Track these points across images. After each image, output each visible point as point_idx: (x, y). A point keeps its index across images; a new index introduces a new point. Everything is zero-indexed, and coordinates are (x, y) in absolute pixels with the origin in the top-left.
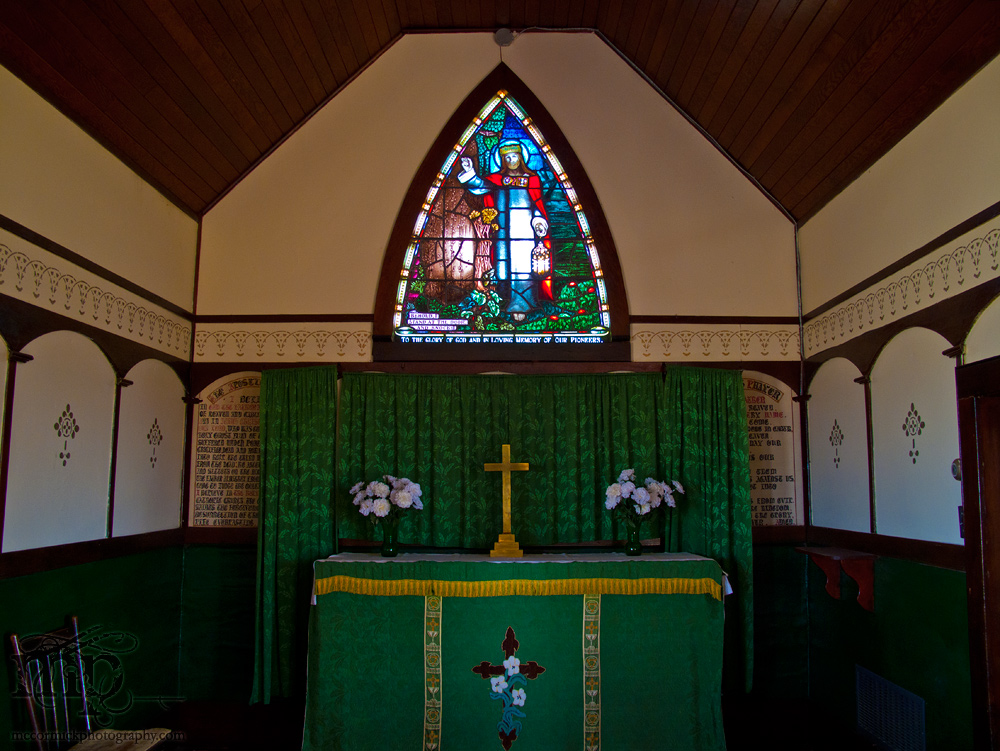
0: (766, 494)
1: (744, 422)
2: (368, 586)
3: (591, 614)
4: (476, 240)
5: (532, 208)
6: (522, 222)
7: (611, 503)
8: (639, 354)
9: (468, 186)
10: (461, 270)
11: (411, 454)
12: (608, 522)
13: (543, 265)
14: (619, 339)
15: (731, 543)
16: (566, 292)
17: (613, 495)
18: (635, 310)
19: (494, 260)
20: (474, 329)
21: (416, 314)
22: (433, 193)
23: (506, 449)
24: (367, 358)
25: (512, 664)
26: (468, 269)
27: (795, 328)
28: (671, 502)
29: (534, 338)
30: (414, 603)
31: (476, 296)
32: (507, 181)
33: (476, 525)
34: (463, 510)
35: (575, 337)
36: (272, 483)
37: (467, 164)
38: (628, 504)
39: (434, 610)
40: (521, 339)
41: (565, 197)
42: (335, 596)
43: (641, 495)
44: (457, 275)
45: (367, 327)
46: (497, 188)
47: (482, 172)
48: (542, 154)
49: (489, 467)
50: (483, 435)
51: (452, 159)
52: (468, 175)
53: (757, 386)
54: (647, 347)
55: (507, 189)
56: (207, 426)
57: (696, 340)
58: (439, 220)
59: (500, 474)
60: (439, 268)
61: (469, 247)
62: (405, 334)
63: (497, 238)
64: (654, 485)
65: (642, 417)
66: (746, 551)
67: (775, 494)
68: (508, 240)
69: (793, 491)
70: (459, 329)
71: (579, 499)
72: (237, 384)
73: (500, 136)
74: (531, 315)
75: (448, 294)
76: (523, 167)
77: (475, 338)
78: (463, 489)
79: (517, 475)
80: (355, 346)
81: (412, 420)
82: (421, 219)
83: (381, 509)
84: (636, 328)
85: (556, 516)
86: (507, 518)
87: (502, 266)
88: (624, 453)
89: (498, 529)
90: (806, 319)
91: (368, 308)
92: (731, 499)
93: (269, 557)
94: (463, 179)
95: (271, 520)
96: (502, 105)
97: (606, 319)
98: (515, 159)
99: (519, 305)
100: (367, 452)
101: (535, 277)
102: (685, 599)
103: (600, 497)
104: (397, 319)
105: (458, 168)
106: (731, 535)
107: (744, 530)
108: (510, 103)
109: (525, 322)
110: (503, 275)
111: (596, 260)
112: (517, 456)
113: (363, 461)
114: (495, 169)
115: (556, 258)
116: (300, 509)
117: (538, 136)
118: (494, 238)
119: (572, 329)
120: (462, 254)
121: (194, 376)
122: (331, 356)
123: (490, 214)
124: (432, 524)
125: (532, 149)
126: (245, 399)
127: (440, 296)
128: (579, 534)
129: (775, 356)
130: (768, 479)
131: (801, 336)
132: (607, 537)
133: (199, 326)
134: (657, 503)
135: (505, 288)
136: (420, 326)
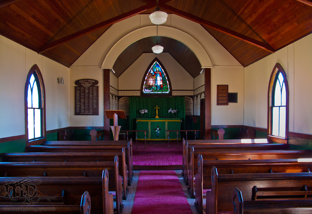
0: (188, 111)
1: (185, 103)
2: (143, 121)
3: (166, 124)
4: (153, 80)
5: (160, 76)
6: (159, 78)
7: (169, 112)
8: (173, 94)
9: (152, 73)
10: (151, 84)
11: (145, 107)
12: (169, 114)
13: (161, 83)
14: (171, 93)
15: (183, 117)
16: (164, 87)
17: (169, 111)
18: (173, 89)
19: (155, 83)
20: (153, 92)
21: (145, 90)
22: (147, 74)
23: (157, 106)
24: (140, 95)
25: (158, 129)
26: (152, 84)
27: (193, 91)
28: (176, 112)
29: (160, 93)
30: (148, 122)
31: (153, 87)
32: (157, 73)
33: (153, 115)
34: (152, 113)
35: (165, 92)
36: (130, 110)
37: (152, 70)
38: (171, 112)
39: (150, 123)
40: (159, 93)
41: (164, 75)
42: (139, 122)
43: (172, 111)
44: (151, 85)
45: (140, 91)
46: (155, 74)
47: (154, 72)
48: (161, 69)
49: (155, 108)
50: (154, 104)
51: (150, 70)
52: (152, 72)
53: (188, 98)
54: (174, 94)
55: (157, 74)
56: (120, 103)
57: (180, 93)
58: (148, 78)
59: (156, 109)
60: (148, 84)
61: (152, 81)
62: (144, 92)
63: (156, 80)
64: (174, 110)
65: (173, 102)
66: (185, 117)
67: (190, 111)
68: (157, 80)
69: (192, 111)
70: (151, 92)
71: (166, 112)
72: (124, 98)
73: (156, 67)
74: (160, 90)
75: (149, 87)
76: (159, 71)
77: (153, 93)
78: (152, 111)
79: (158, 109)
80: (138, 94)
81: (146, 102)
82: (146, 78)
83: (143, 113)
84: (173, 91)
85: (163, 114)
86: (157, 114)
87: (156, 84)
88: (171, 106)
89: (156, 115)
90: (194, 90)
91: (140, 89)
92: (183, 112)
93: (130, 119)
94: (151, 72)
95: (130, 114)
96: (156, 62)
97: (169, 90)
98: (158, 70)
99: (158, 88)
100: (140, 106)
101: (160, 85)
102: (176, 122)
103: (168, 111)
104: (143, 90)
105: (150, 71)
106: (183, 116)
107: (184, 115)
108: (157, 62)
109: (159, 90)
110: (156, 85)
111: (168, 83)
112: (158, 107)
113: (140, 107)
114: (155, 71)
115: (163, 83)
116: (133, 113)
117: (161, 67)
118: (155, 80)
119: (165, 91)
120: (151, 82)
121: (119, 97)
122: (135, 95)
123: (155, 77)
124: (148, 115)
125: (160, 68)
126: (125, 100)
127: (148, 87)
128: (166, 116)
129: (190, 95)
130: (189, 110)
131: (194, 92)
132: (169, 116)
133: (119, 91)
134: (174, 112)
135: (157, 86)
136: (146, 91)
